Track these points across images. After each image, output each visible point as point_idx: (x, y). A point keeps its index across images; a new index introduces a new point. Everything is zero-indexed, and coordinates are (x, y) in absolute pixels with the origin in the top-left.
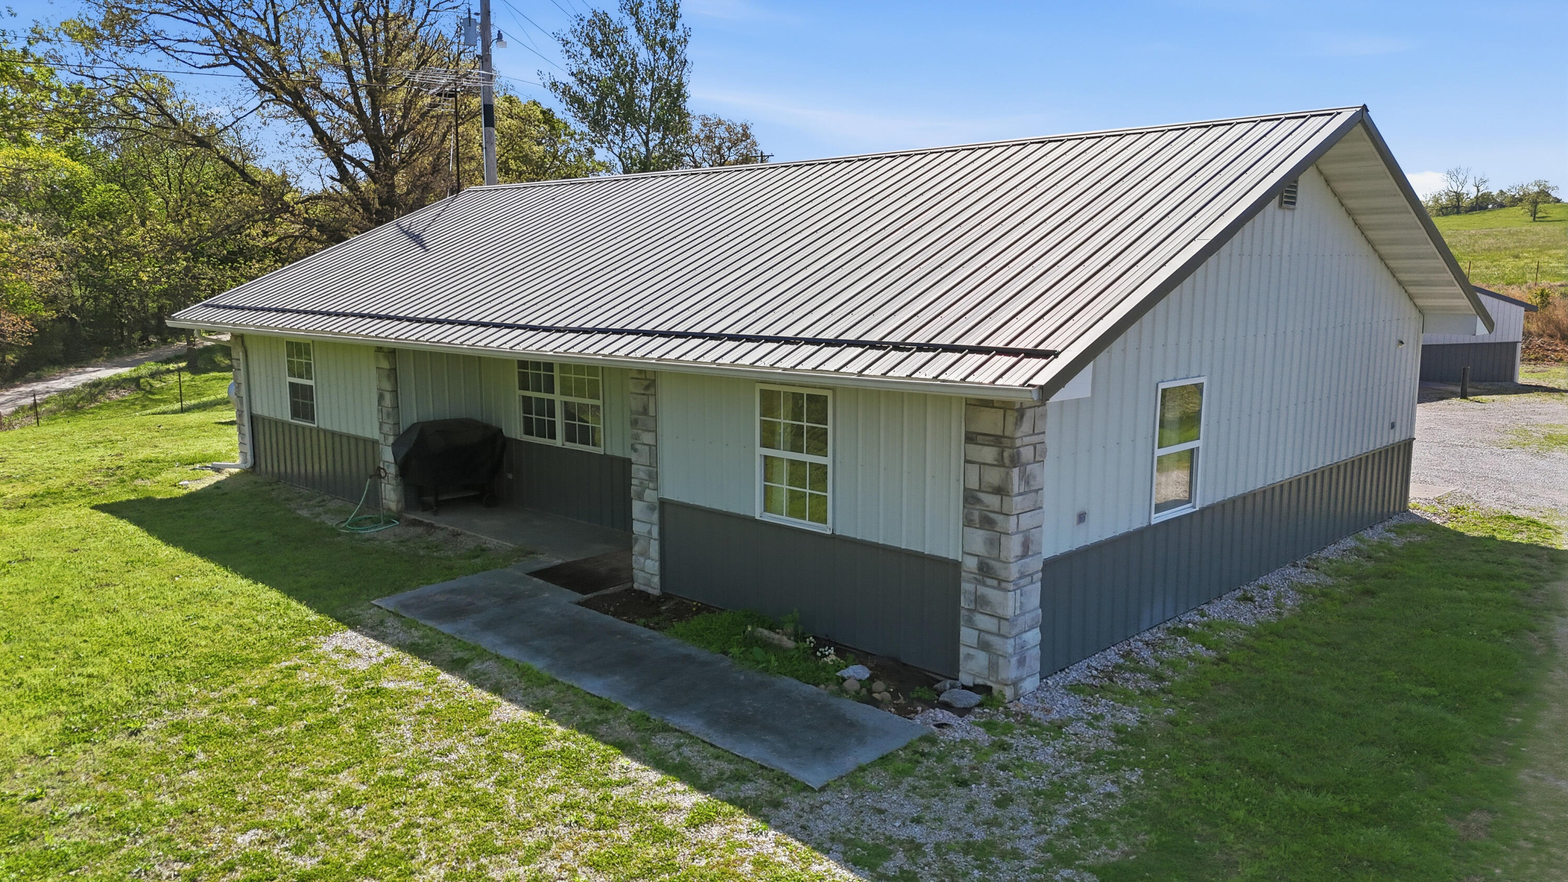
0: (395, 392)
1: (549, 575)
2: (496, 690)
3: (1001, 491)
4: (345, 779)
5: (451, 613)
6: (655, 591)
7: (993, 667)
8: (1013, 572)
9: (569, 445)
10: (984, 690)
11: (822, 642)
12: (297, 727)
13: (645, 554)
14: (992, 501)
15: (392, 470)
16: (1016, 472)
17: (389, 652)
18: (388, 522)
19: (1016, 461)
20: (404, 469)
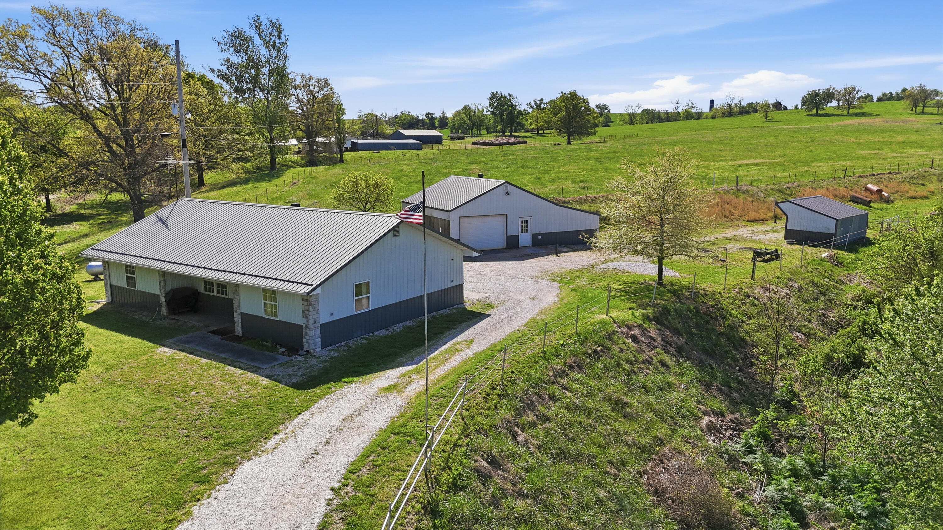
0: (165, 281)
1: (213, 332)
2: (201, 357)
3: (308, 311)
4: (171, 373)
5: (188, 342)
6: (241, 335)
7: (309, 346)
8: (311, 327)
9: (219, 295)
10: (308, 351)
11: (277, 344)
12: (158, 366)
13: (238, 326)
14: (307, 312)
15: (164, 304)
16: (311, 307)
17: (174, 351)
18: (164, 319)
19: (311, 304)
20: (168, 303)
